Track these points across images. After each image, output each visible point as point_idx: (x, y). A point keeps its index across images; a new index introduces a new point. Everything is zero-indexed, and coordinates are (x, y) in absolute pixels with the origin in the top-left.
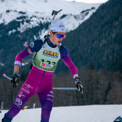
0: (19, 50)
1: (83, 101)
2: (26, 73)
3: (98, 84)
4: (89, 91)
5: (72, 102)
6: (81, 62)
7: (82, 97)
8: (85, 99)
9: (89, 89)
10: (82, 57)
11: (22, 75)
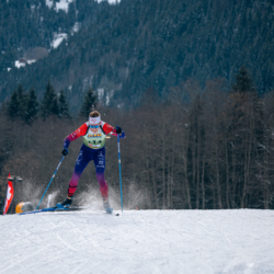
0: (7, 15)
1: (208, 193)
2: (27, 92)
3: (260, 139)
4: (230, 160)
5: (174, 193)
6: (207, 64)
7: (207, 180)
8: (216, 186)
9: (230, 153)
10: (213, 49)
11: (14, 98)
